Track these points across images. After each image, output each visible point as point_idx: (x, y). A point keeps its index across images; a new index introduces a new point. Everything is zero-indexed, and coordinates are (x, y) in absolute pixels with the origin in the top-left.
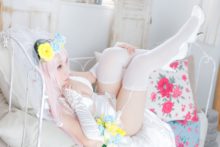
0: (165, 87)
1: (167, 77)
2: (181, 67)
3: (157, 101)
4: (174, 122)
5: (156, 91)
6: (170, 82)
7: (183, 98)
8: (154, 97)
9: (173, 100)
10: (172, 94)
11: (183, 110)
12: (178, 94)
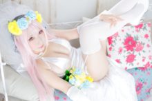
0: (130, 43)
1: (133, 36)
2: (145, 28)
3: (123, 54)
4: (136, 69)
5: (123, 46)
6: (134, 39)
7: (144, 51)
8: (121, 51)
9: (136, 53)
10: (135, 48)
11: (143, 60)
12: (140, 49)
